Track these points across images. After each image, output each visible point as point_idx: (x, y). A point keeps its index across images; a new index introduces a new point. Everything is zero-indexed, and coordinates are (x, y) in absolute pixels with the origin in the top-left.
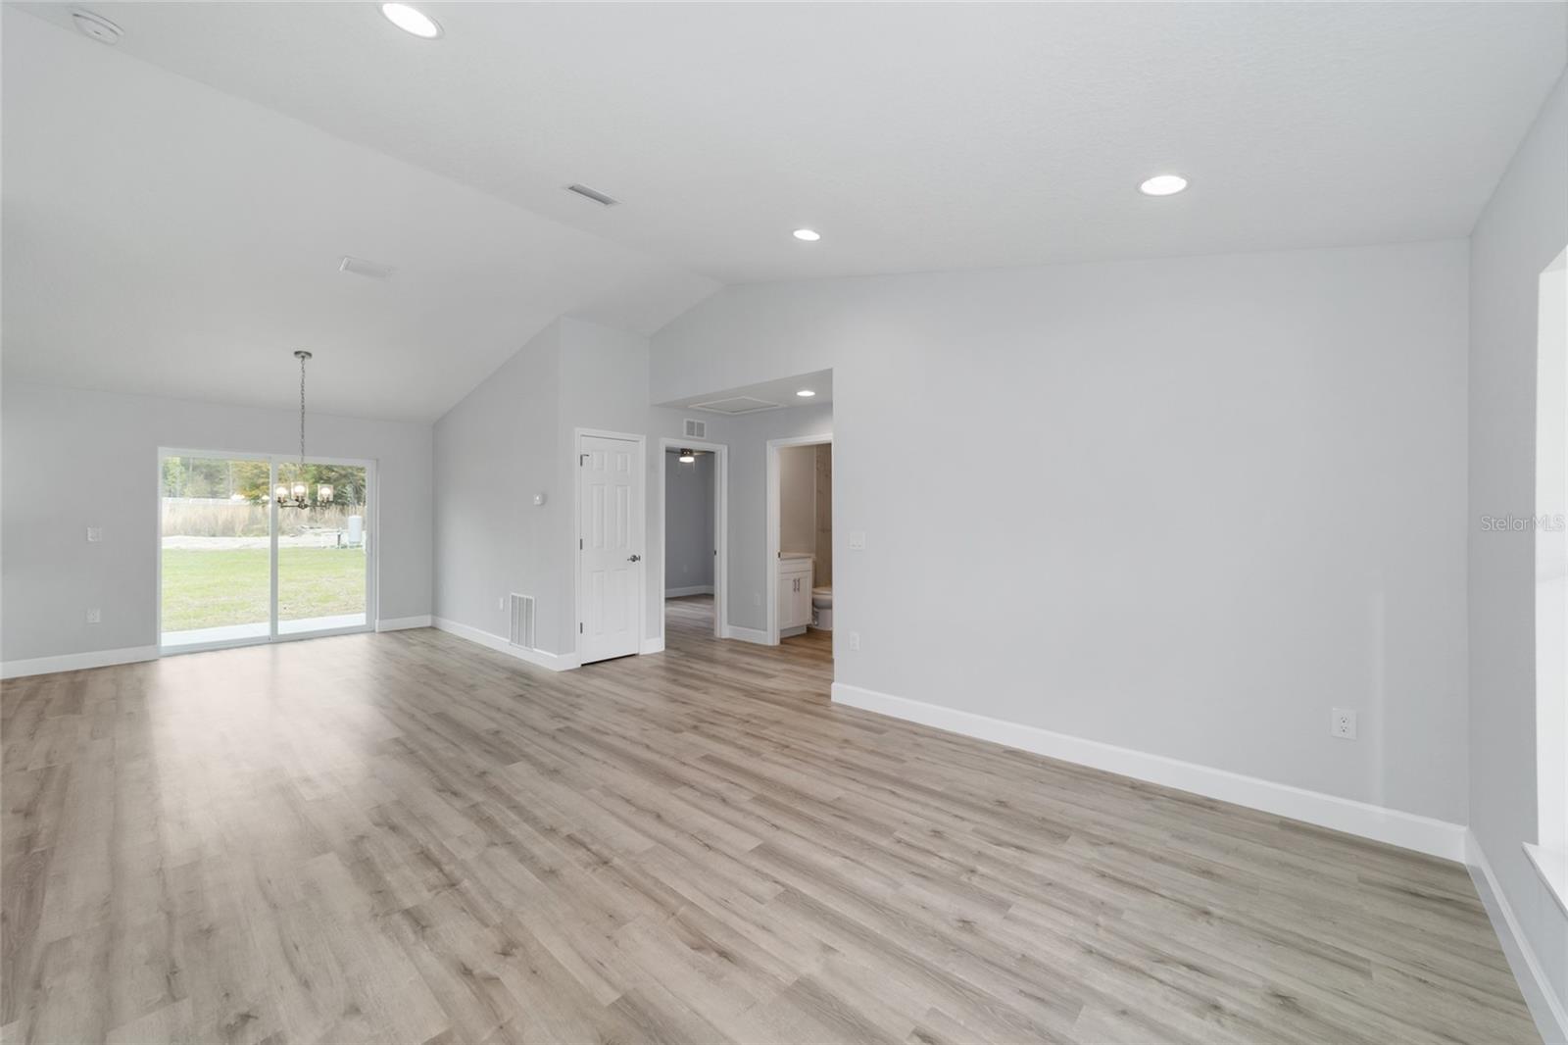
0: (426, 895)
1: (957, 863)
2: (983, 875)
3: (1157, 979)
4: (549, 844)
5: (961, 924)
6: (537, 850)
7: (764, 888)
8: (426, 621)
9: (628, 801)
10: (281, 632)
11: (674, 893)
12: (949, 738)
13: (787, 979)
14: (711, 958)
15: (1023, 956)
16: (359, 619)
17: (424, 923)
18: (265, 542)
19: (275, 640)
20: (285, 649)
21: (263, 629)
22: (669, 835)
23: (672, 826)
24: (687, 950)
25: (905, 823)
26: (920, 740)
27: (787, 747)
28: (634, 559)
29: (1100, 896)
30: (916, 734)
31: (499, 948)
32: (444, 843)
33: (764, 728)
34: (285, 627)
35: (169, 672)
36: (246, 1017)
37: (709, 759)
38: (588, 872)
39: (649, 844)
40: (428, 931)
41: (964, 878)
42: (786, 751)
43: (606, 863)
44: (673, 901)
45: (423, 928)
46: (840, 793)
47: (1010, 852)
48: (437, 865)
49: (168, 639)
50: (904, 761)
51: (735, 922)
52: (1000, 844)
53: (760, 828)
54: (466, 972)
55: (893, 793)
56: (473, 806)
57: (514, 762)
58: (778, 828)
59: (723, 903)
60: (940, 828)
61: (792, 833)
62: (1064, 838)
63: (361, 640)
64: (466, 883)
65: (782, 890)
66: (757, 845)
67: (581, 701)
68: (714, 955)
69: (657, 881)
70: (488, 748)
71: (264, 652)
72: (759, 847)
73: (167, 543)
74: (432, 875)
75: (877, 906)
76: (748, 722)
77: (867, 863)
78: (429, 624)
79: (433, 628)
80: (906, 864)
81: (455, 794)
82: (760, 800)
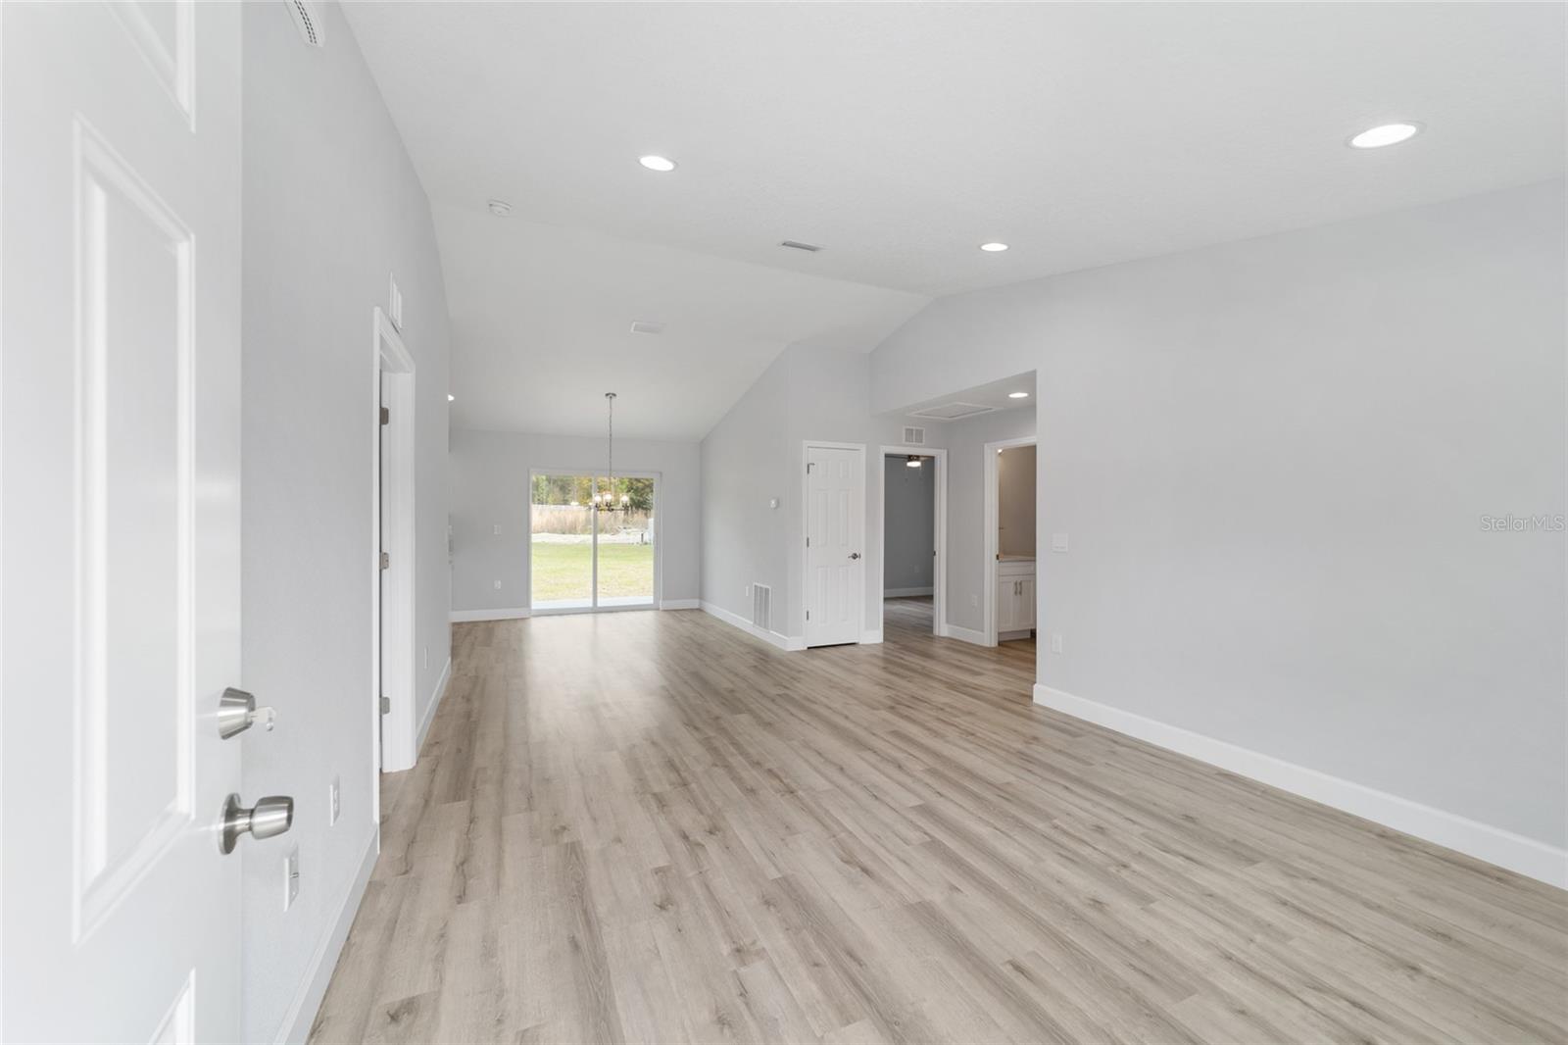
0: (668, 787)
1: (1109, 856)
2: (1134, 872)
3: (1301, 1000)
4: (754, 773)
5: (1092, 903)
6: (744, 774)
7: (914, 836)
8: (694, 603)
9: (820, 754)
10: (599, 605)
11: (838, 822)
12: (1154, 751)
13: (912, 899)
14: (855, 871)
15: (1148, 941)
16: (649, 599)
17: (664, 803)
18: (589, 538)
19: (596, 610)
20: (603, 618)
21: (589, 603)
22: (846, 783)
23: (851, 778)
24: (838, 861)
25: (1068, 814)
26: (1117, 748)
27: (973, 735)
28: (855, 556)
29: (1268, 919)
30: (1115, 742)
31: (707, 828)
32: (685, 758)
33: (956, 716)
34: (601, 603)
35: (537, 627)
36: (564, 828)
37: (896, 734)
38: (779, 796)
39: (828, 786)
40: (665, 809)
41: (1113, 870)
42: (970, 738)
43: (792, 792)
44: (836, 828)
45: (663, 806)
46: (1012, 779)
47: (1180, 860)
48: (678, 771)
49: (536, 604)
50: (1091, 764)
51: (881, 852)
52: (1167, 850)
53: (927, 794)
54: (685, 837)
55: (1067, 788)
56: (706, 739)
57: (740, 713)
58: (941, 795)
59: (876, 838)
60: (1104, 825)
61: (952, 801)
62: (1252, 861)
63: (649, 615)
64: (693, 786)
65: (929, 839)
66: (918, 803)
67: (802, 676)
68: (858, 869)
69: (827, 812)
70: (724, 701)
71: (588, 619)
72: (920, 806)
73: (535, 538)
74: (673, 776)
75: (1012, 870)
76: (942, 709)
77: (1016, 837)
78: (697, 606)
79: (700, 610)
80: (1055, 846)
81: (696, 729)
82: (932, 772)
